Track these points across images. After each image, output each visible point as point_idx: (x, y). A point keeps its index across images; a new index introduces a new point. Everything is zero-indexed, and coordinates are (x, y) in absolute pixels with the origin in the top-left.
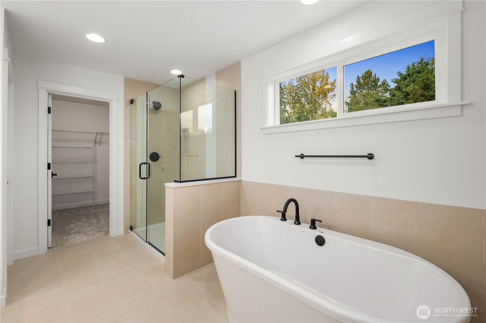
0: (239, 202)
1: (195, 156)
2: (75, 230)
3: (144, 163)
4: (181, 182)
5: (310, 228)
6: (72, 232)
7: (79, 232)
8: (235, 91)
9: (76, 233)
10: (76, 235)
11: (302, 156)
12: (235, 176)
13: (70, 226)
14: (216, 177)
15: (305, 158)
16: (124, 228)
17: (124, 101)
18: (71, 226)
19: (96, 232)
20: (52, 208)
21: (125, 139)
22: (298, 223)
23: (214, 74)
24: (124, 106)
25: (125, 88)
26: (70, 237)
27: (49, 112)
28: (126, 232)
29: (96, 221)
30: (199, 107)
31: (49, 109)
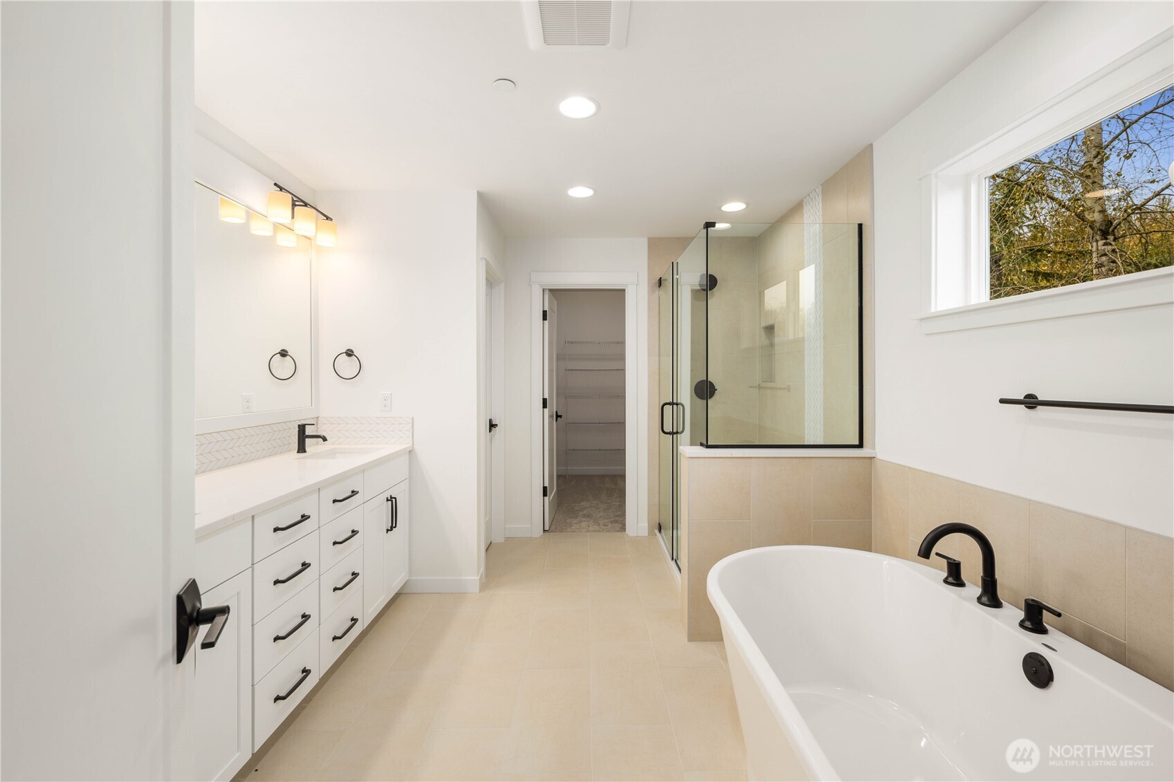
0: (867, 514)
1: (785, 389)
2: (585, 512)
3: (669, 404)
4: (708, 447)
5: (1022, 625)
6: (581, 513)
7: (589, 516)
8: (860, 226)
9: (584, 516)
10: (584, 519)
11: (1031, 402)
12: (860, 445)
13: (582, 504)
14: (823, 444)
15: (1039, 407)
16: (648, 524)
17: (649, 283)
18: (584, 504)
19: (611, 522)
20: (557, 470)
21: (649, 355)
22: (989, 599)
23: (819, 190)
24: (649, 292)
25: (649, 258)
26: (575, 522)
27: (545, 318)
28: (651, 533)
29: (618, 503)
30: (801, 272)
31: (545, 313)
